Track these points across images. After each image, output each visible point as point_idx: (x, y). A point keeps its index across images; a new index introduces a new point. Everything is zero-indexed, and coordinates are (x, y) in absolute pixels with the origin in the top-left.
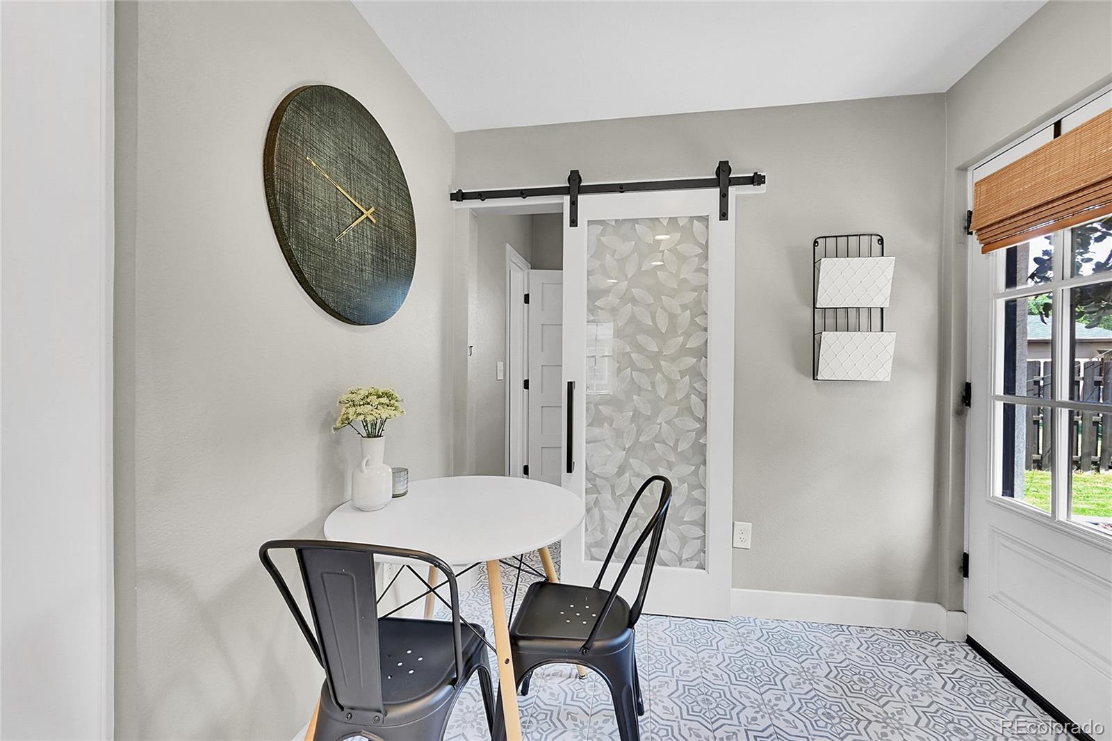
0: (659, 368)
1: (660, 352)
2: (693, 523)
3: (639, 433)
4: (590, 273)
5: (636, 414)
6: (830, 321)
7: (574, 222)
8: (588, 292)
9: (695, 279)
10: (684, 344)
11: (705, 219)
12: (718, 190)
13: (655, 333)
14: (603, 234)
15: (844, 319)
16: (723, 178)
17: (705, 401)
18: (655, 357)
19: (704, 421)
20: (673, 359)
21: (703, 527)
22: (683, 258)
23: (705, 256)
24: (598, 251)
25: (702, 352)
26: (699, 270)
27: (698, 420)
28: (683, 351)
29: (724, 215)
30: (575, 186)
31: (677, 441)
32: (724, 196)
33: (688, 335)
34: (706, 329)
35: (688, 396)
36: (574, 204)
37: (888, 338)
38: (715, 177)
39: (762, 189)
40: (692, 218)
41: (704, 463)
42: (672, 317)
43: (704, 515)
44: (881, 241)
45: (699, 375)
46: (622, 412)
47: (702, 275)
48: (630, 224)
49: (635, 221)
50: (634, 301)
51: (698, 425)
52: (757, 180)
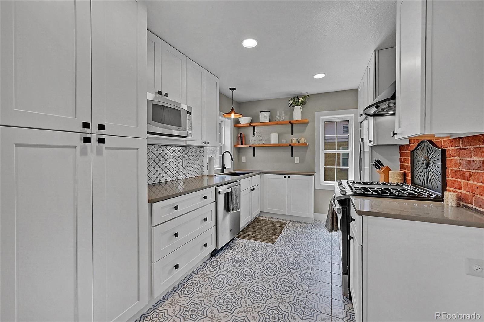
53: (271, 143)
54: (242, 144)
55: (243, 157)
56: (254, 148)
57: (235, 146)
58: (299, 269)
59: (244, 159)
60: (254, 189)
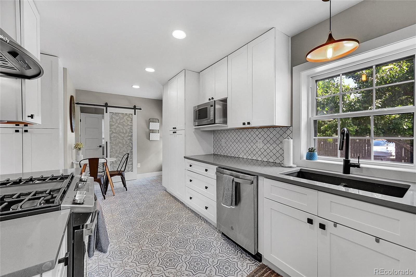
0: (124, 139)
1: (124, 136)
2: (131, 164)
3: (120, 150)
4: (110, 122)
5: (120, 147)
6: (151, 132)
7: (106, 112)
8: (110, 125)
9: (130, 124)
10: (128, 135)
11: (132, 114)
12: (134, 110)
13: (123, 133)
14: (112, 115)
15: (153, 131)
16: (135, 108)
17: (132, 144)
18: (123, 137)
19: (132, 147)
20: (127, 137)
21: (132, 165)
22: (128, 120)
23: (132, 120)
24: (112, 118)
25: (132, 136)
26: (131, 123)
27: (131, 147)
28: (128, 136)
29: (135, 114)
30: (106, 105)
31: (127, 151)
32: (135, 111)
33: (129, 133)
34: (132, 132)
35: (129, 143)
36: (106, 109)
37: (159, 134)
38: (133, 107)
39: (141, 110)
40: (129, 114)
41: (132, 154)
42: (126, 130)
43: (132, 163)
44: (158, 120)
45: (131, 140)
46: (117, 147)
47: (132, 124)
48: (118, 114)
49: (119, 113)
50: (119, 127)
51: (131, 148)
52: (140, 109)
58: (125, 235)
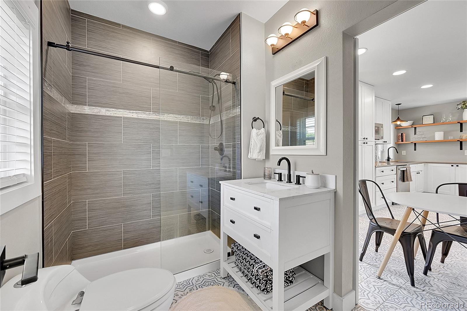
53: (436, 140)
54: (402, 141)
55: (402, 151)
56: (415, 144)
57: (395, 143)
59: (404, 153)
60: (419, 173)
